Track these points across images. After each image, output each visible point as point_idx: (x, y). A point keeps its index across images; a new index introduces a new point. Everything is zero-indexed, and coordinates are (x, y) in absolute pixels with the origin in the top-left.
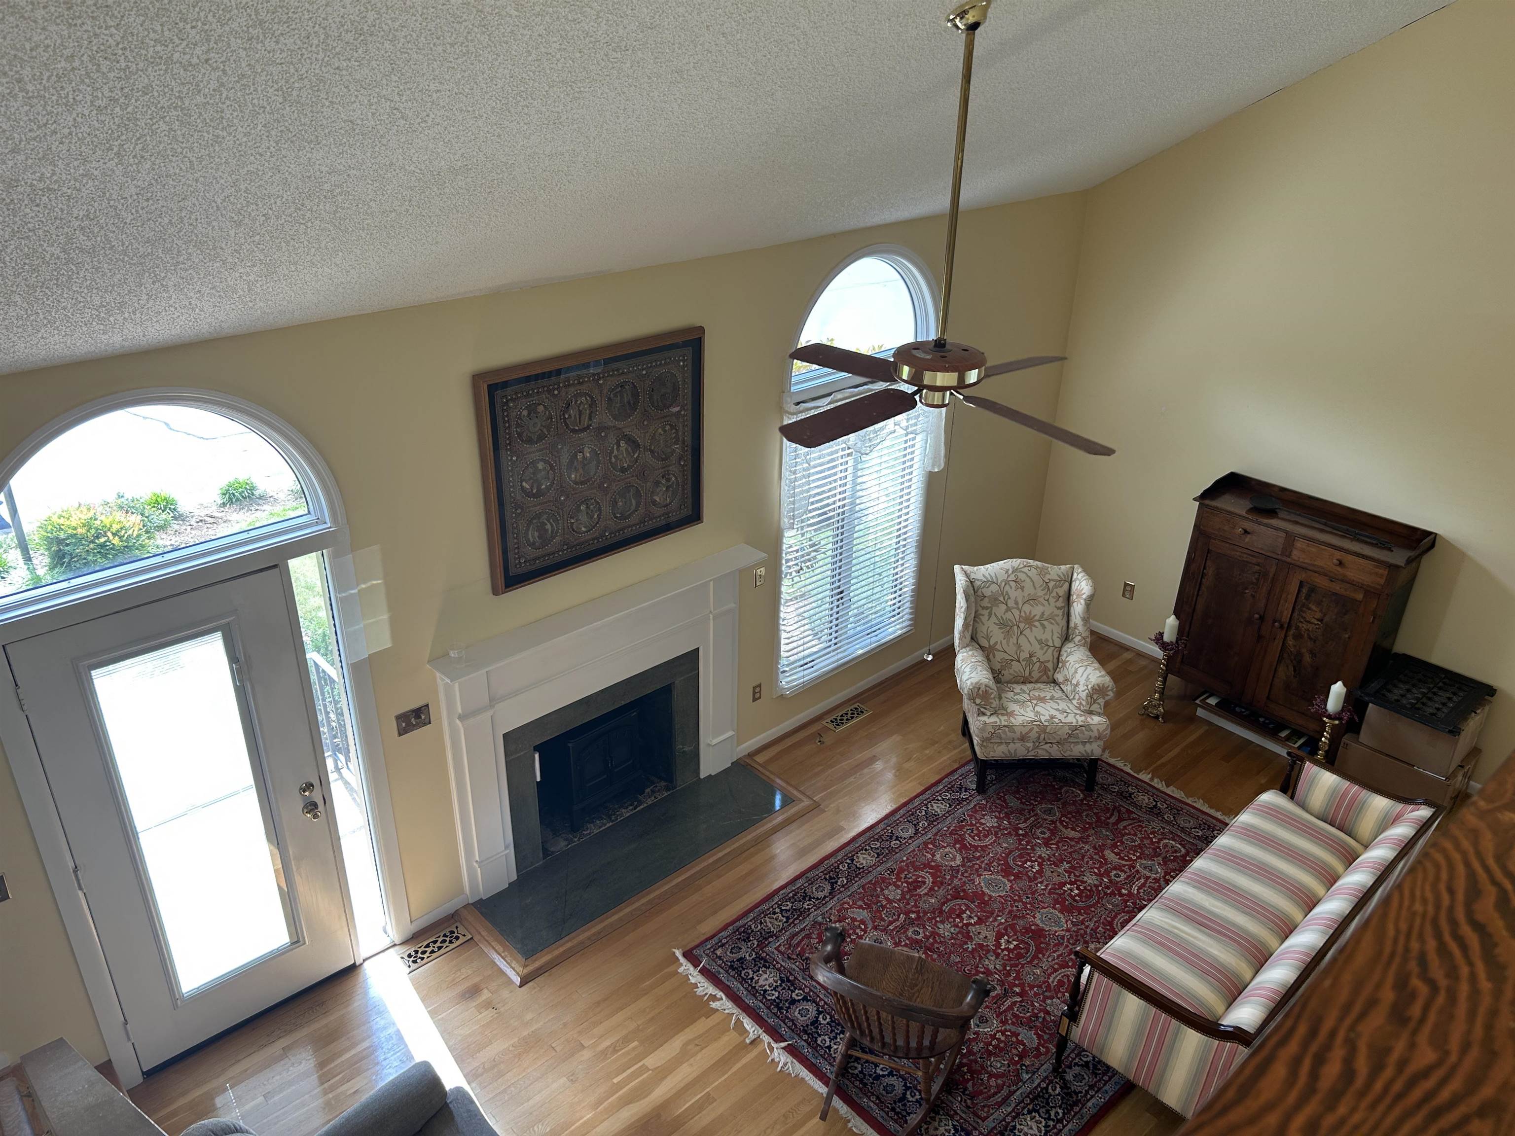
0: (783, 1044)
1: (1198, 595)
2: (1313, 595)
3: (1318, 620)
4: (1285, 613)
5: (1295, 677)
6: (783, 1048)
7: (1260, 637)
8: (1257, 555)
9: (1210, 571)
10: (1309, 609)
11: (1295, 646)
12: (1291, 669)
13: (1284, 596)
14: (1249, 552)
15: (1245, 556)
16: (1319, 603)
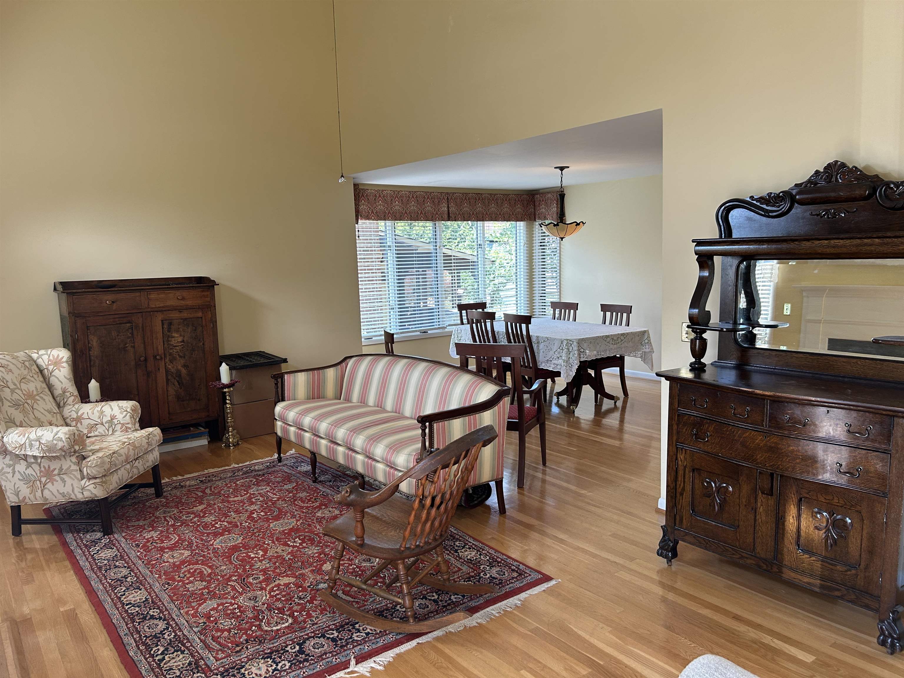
0: (353, 662)
1: (90, 366)
2: (172, 326)
3: (181, 342)
4: (159, 347)
5: (181, 388)
6: (357, 664)
7: (148, 374)
8: (125, 315)
9: (94, 342)
10: (173, 337)
11: (173, 367)
12: (176, 383)
13: (154, 336)
14: (120, 316)
15: (117, 320)
16: (177, 331)
